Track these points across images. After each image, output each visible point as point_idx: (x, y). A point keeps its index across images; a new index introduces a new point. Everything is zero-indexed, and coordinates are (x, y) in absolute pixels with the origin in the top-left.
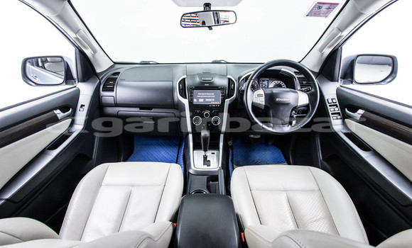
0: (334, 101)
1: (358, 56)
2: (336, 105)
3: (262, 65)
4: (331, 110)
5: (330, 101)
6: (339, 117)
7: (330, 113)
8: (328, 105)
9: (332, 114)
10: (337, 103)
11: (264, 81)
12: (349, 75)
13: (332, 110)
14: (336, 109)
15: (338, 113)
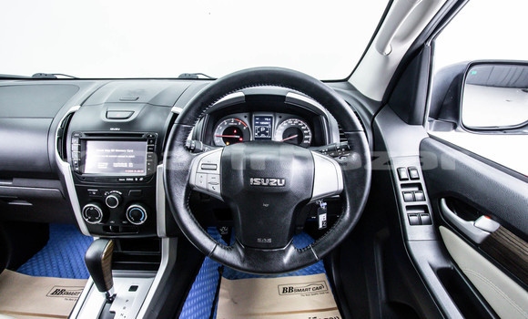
0: (414, 173)
1: (473, 65)
2: (419, 185)
3: (212, 83)
4: (406, 197)
5: (404, 175)
6: (424, 218)
7: (404, 204)
8: (399, 183)
9: (408, 208)
10: (422, 181)
11: (262, 119)
12: (448, 108)
13: (408, 196)
14: (419, 195)
15: (424, 208)
